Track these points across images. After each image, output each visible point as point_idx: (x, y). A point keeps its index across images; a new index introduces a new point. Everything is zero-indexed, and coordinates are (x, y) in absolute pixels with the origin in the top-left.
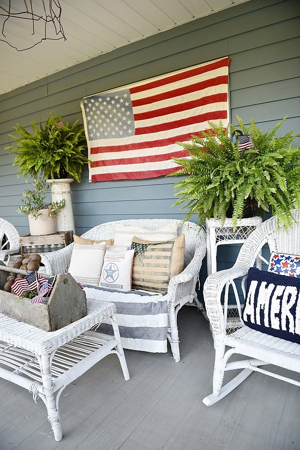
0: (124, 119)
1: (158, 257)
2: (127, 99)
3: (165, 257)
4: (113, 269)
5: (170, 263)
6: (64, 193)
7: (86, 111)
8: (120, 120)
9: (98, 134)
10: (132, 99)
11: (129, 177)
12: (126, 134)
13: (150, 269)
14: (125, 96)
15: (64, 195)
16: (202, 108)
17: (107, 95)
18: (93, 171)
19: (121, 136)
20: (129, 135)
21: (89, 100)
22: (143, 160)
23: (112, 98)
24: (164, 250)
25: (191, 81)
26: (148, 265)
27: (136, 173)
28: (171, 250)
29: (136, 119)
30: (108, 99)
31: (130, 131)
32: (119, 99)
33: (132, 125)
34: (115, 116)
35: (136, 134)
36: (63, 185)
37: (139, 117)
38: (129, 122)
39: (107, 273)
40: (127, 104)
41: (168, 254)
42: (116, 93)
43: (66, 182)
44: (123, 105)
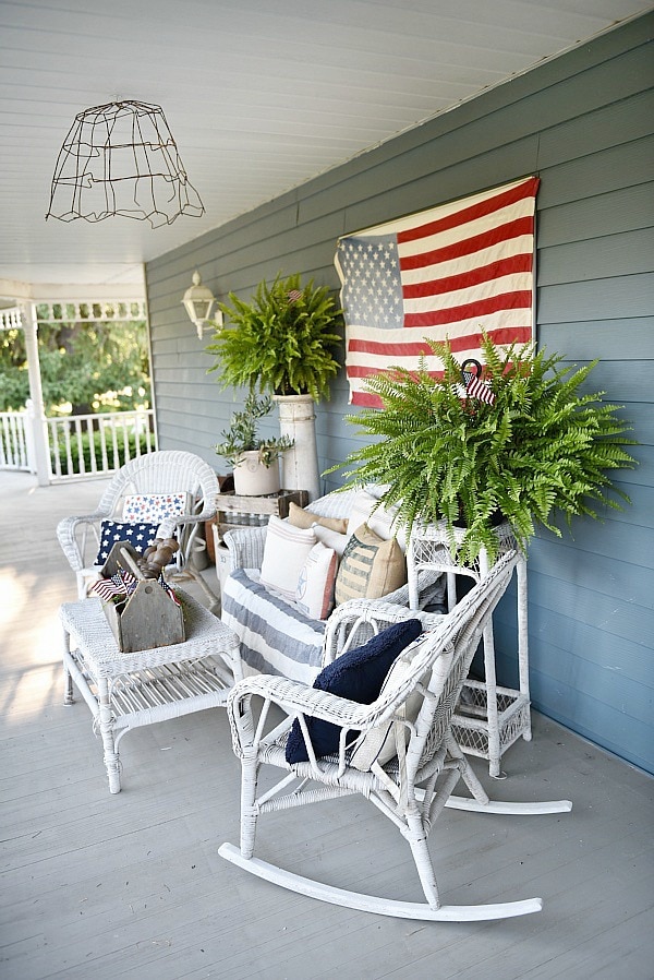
0: (390, 292)
2: (394, 253)
6: (298, 419)
8: (385, 293)
9: (357, 315)
10: (402, 254)
12: (392, 324)
14: (392, 246)
15: (297, 424)
16: (494, 284)
17: (368, 240)
18: (353, 385)
19: (386, 327)
20: (396, 326)
21: (346, 243)
23: (375, 248)
24: (364, 560)
28: (371, 562)
29: (405, 296)
30: (370, 248)
31: (398, 319)
32: (384, 251)
33: (399, 308)
35: (405, 326)
36: (296, 405)
38: (397, 301)
40: (394, 264)
42: (380, 237)
43: (301, 401)
44: (388, 266)
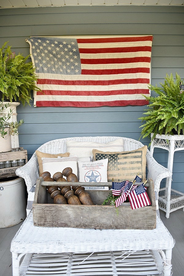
0: (72, 60)
1: (132, 163)
3: (138, 162)
4: (95, 175)
5: (142, 166)
6: (14, 114)
7: (32, 48)
8: (67, 61)
9: (45, 69)
10: (79, 47)
11: (76, 105)
12: (73, 73)
13: (126, 172)
14: (73, 43)
15: (14, 116)
17: (55, 40)
18: (37, 98)
19: (68, 74)
20: (75, 74)
21: (35, 39)
22: (89, 93)
23: (60, 43)
24: (135, 157)
25: (127, 45)
26: (123, 169)
27: (82, 102)
28: (141, 157)
29: (82, 63)
30: (56, 43)
31: (77, 71)
32: (67, 44)
33: (79, 67)
34: (62, 57)
35: (82, 74)
37: (84, 61)
38: (76, 64)
39: (90, 179)
40: (74, 50)
41: (139, 160)
42: (64, 40)
44: (71, 50)
